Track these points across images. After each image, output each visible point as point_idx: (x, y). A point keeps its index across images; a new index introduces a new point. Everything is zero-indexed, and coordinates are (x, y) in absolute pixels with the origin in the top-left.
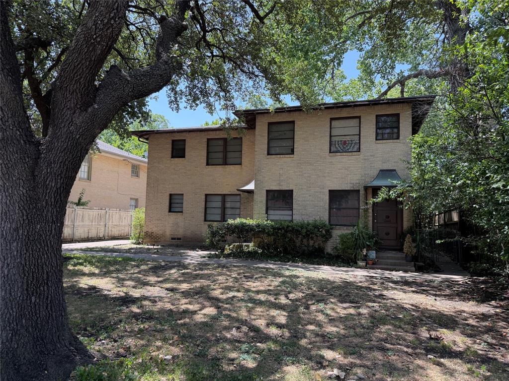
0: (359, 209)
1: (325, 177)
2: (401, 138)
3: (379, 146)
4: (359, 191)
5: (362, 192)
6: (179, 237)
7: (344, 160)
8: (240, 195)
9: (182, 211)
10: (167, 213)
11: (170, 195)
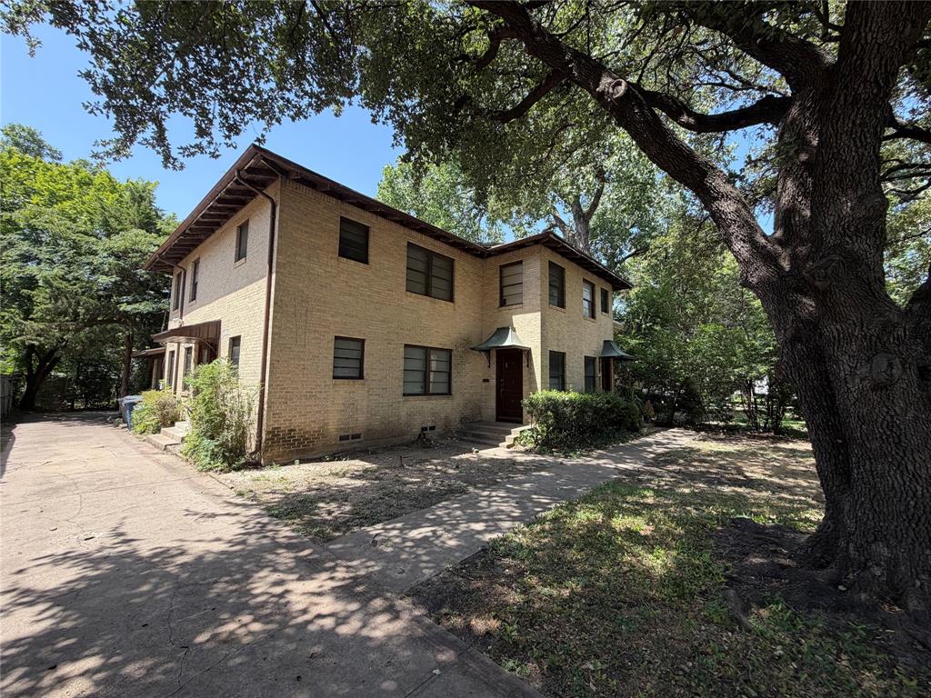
0: (595, 379)
1: (582, 341)
2: (609, 313)
5: (597, 360)
6: (356, 432)
8: (450, 351)
9: (361, 377)
10: (330, 381)
11: (336, 338)
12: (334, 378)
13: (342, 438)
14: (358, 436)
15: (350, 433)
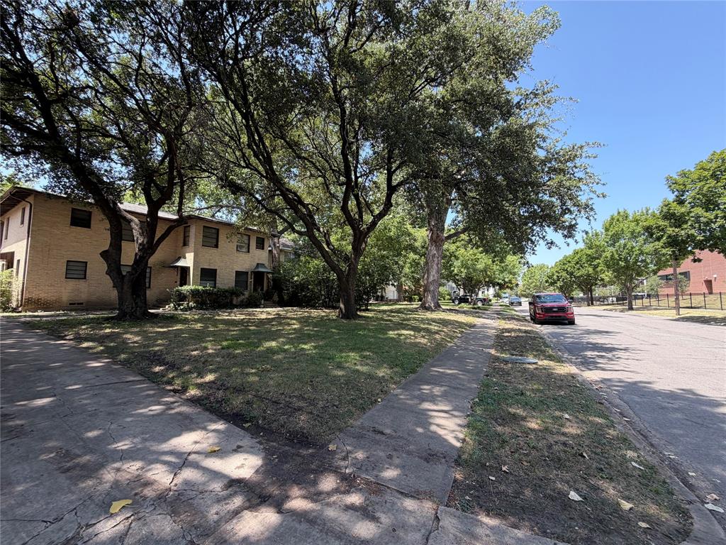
0: (247, 282)
1: (234, 263)
2: (264, 249)
3: (257, 251)
5: (250, 273)
6: (80, 302)
7: (243, 256)
8: (150, 267)
9: (85, 278)
10: (63, 279)
11: (68, 261)
12: (66, 278)
13: (70, 304)
14: (82, 304)
15: (76, 302)
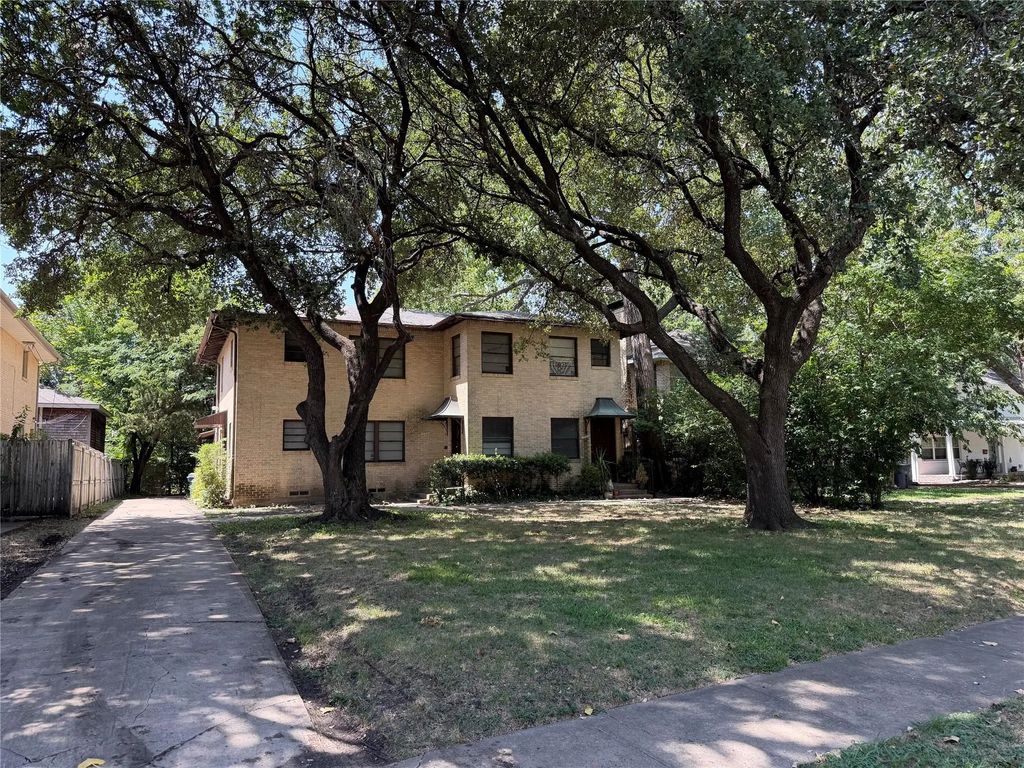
0: (578, 441)
1: (546, 403)
2: (612, 365)
3: (595, 372)
4: (577, 420)
5: (581, 421)
6: (304, 490)
7: (565, 385)
8: (403, 422)
10: (280, 451)
11: (285, 421)
12: (284, 449)
13: (292, 493)
14: (306, 493)
15: (299, 489)
